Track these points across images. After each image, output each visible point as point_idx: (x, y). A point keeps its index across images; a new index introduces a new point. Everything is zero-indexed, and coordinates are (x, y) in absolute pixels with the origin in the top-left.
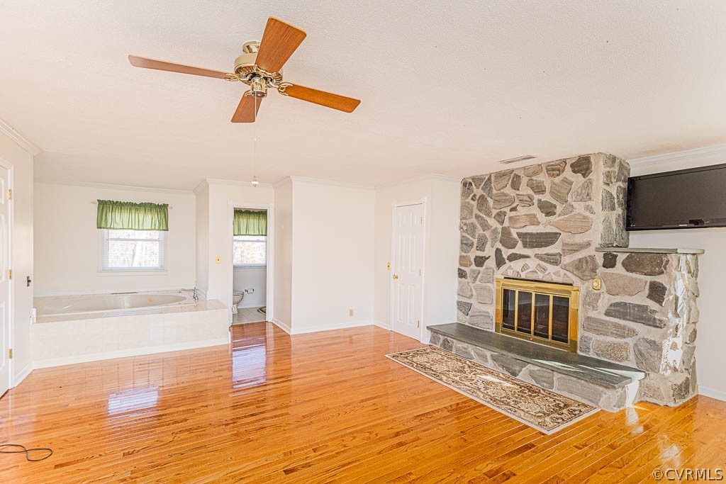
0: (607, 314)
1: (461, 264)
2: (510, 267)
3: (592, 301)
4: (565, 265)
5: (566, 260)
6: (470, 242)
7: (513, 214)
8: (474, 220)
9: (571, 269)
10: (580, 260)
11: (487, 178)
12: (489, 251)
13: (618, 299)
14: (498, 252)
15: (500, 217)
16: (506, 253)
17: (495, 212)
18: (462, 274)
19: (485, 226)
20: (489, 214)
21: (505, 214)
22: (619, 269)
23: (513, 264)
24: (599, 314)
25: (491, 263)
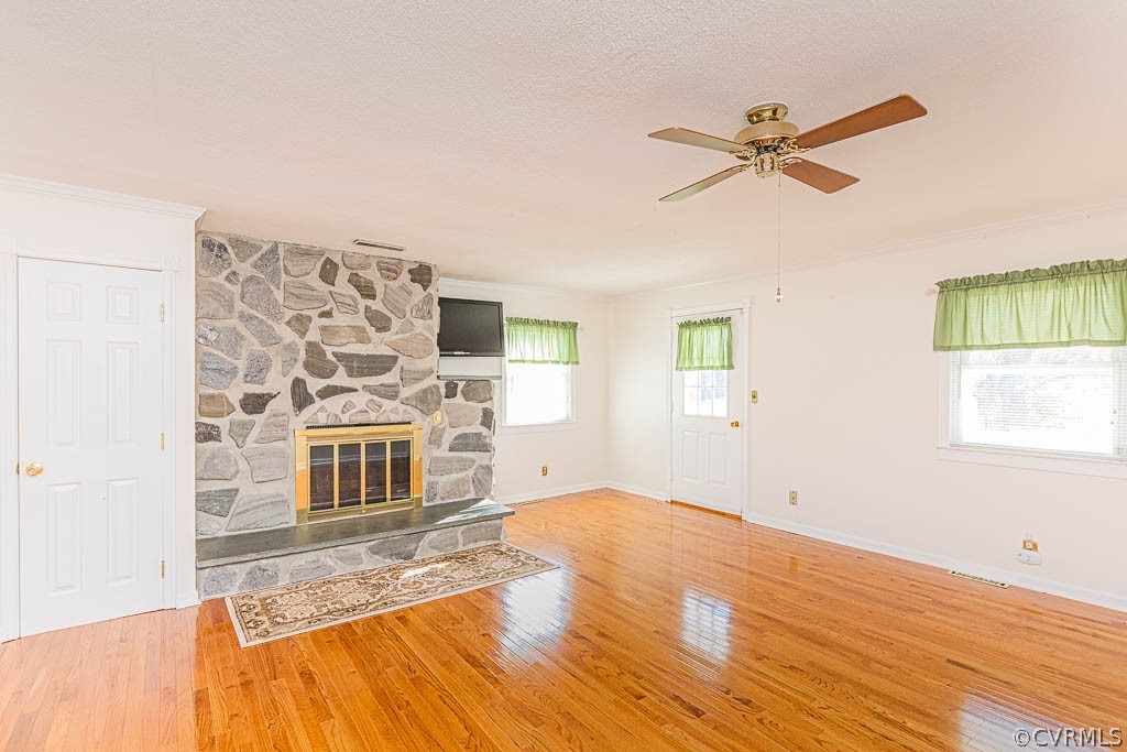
0: (451, 449)
1: (201, 413)
2: (322, 409)
3: (435, 439)
4: (407, 399)
5: (405, 392)
6: (227, 368)
7: (325, 321)
8: (234, 322)
9: (414, 403)
10: (425, 391)
11: (266, 248)
12: (277, 382)
13: (460, 431)
14: (298, 384)
15: (300, 323)
16: (314, 385)
17: (289, 314)
18: (206, 434)
19: (269, 338)
20: (276, 316)
21: (309, 319)
22: (459, 399)
23: (327, 403)
24: (443, 452)
25: (283, 403)
